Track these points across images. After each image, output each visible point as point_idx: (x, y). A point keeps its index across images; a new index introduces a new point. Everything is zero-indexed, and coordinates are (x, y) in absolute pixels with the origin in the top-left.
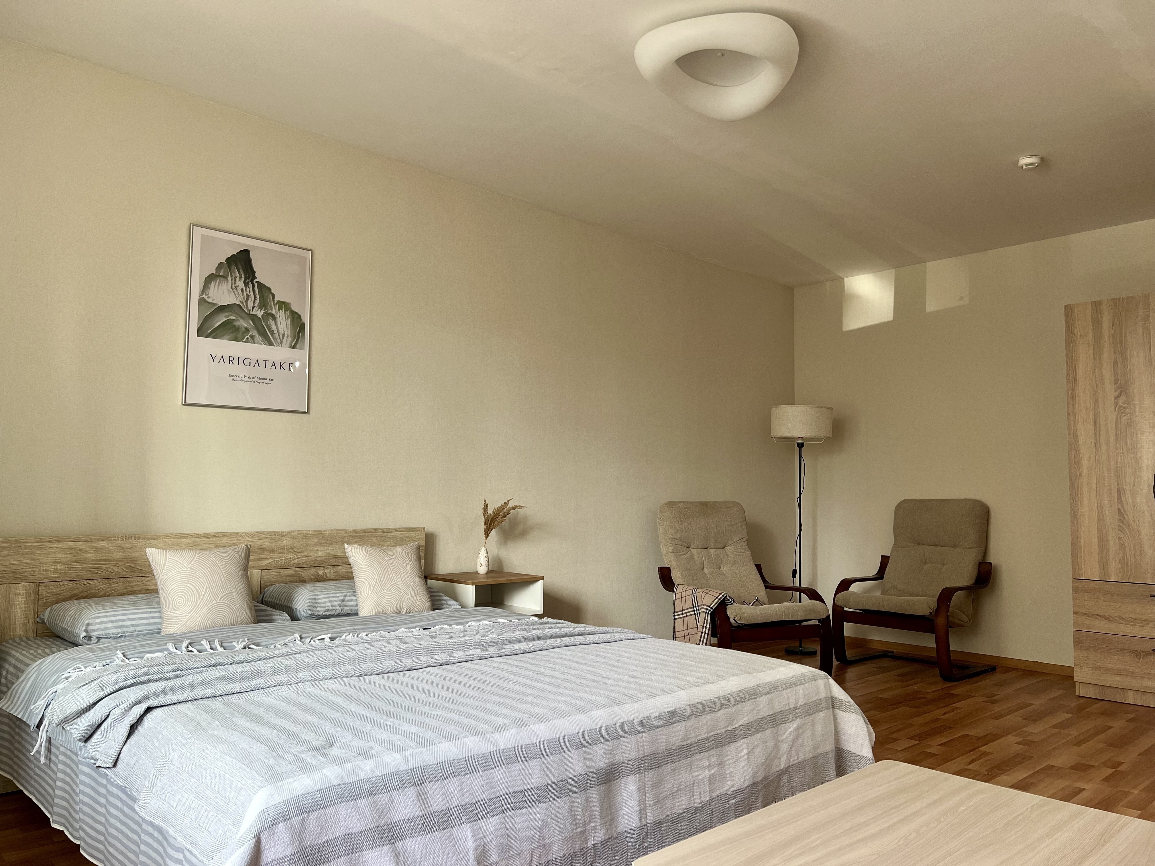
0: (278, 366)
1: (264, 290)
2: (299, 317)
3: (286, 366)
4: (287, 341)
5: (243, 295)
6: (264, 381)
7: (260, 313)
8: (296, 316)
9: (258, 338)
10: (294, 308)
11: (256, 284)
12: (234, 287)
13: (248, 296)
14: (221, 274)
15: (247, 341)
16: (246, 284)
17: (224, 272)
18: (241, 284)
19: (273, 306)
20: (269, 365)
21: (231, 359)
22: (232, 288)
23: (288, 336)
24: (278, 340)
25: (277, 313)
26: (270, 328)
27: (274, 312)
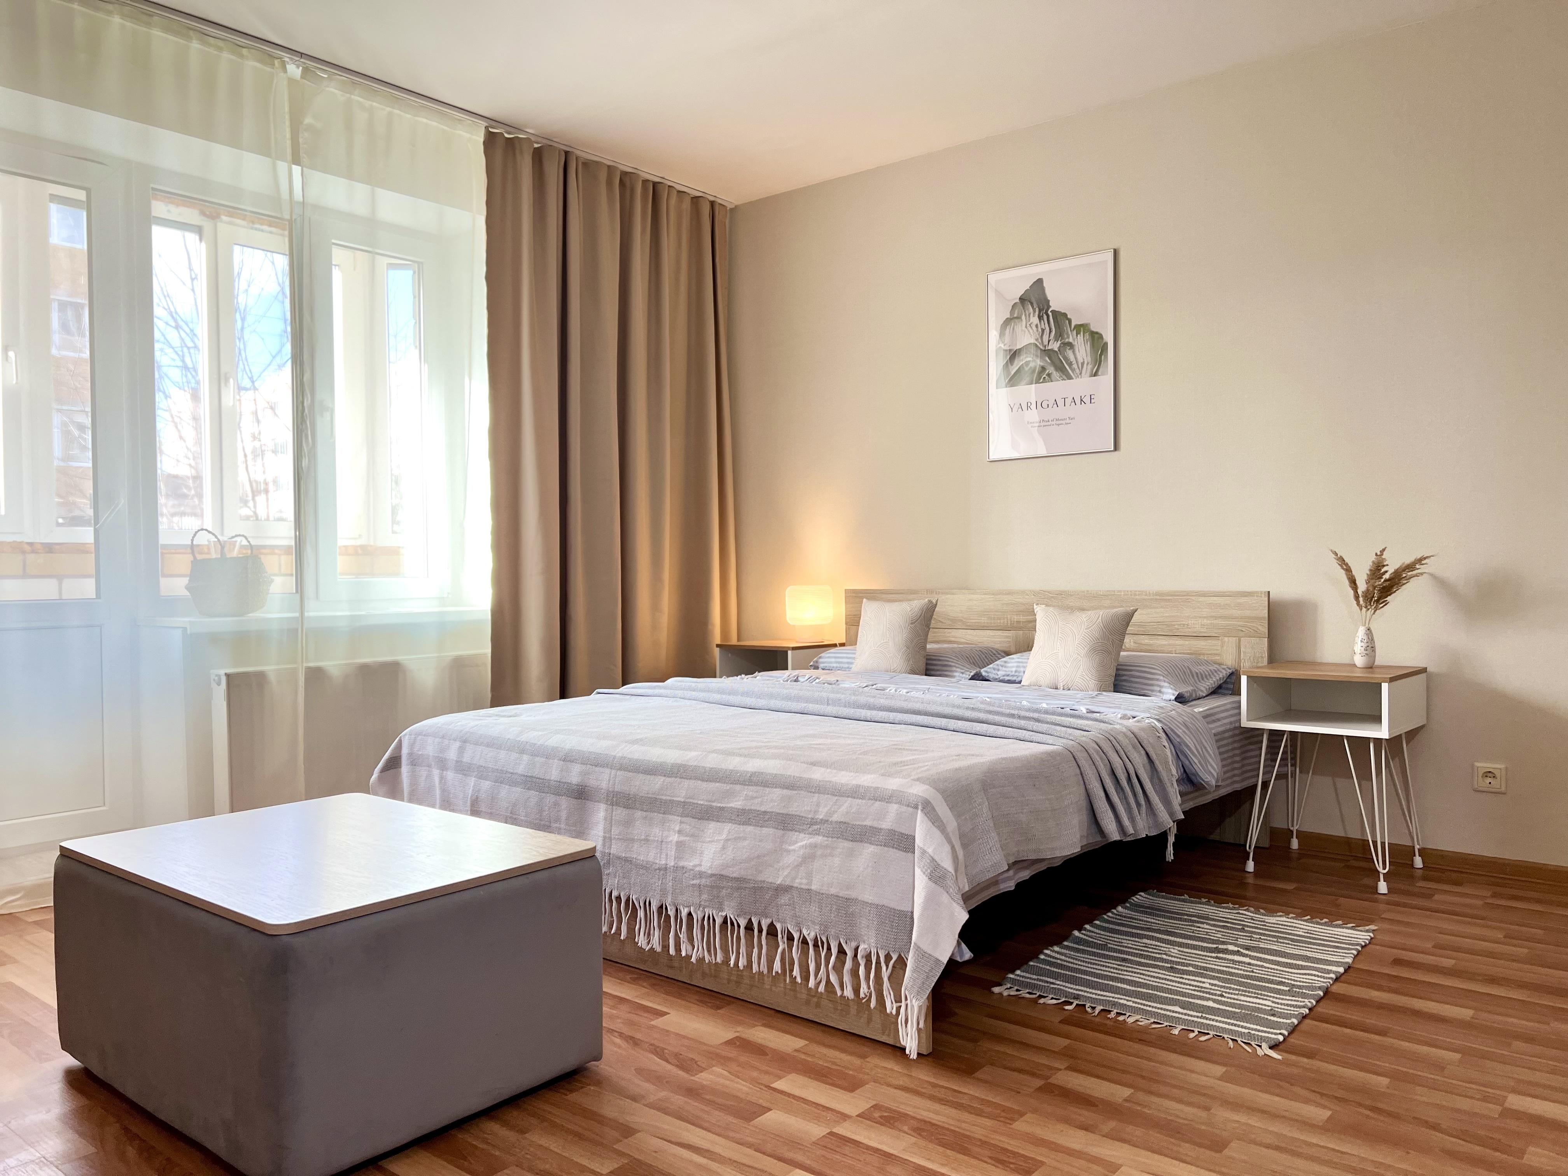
0: (1078, 401)
1: (1060, 318)
2: (1101, 337)
3: (1086, 400)
4: (1088, 369)
5: (1037, 330)
6: (1064, 422)
7: (1055, 346)
8: (1096, 336)
9: (1056, 374)
10: (1094, 328)
11: (1050, 314)
12: (1028, 325)
13: (1043, 330)
14: (1015, 316)
15: (1044, 381)
16: (1040, 318)
17: (1018, 313)
18: (1035, 320)
19: (1070, 333)
20: (1068, 401)
21: (1029, 404)
22: (1026, 327)
23: (1088, 364)
24: (1078, 371)
25: (1074, 340)
26: (1066, 359)
27: (1071, 340)
